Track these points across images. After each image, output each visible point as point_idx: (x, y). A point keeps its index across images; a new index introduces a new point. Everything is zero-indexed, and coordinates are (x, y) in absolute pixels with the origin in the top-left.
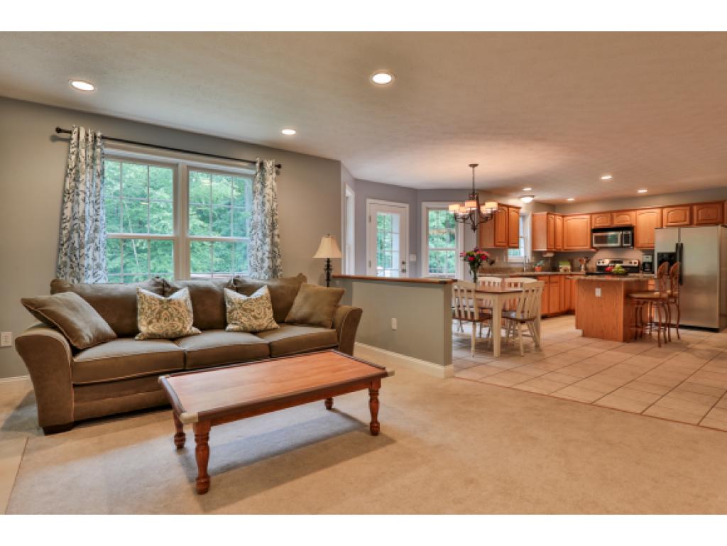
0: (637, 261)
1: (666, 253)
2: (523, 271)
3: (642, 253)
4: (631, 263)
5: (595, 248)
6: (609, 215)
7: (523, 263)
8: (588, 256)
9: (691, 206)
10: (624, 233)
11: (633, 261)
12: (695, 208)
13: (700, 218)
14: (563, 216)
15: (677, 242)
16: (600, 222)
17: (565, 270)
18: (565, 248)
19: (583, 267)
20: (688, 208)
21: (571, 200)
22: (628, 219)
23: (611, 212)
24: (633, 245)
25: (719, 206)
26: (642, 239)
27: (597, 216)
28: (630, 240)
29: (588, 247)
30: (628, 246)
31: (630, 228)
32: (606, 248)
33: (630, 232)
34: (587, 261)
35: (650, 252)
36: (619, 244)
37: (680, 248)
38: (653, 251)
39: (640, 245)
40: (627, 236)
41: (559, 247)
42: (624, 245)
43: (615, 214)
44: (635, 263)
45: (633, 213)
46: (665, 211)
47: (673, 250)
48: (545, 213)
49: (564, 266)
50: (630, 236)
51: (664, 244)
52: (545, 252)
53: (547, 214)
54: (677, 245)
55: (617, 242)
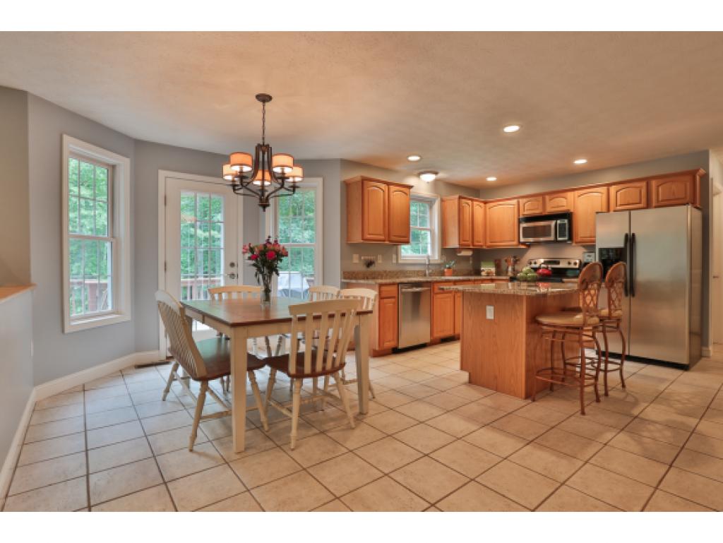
0: (578, 261)
1: (612, 249)
2: (425, 275)
3: (583, 250)
4: (569, 263)
5: (523, 244)
6: (540, 198)
7: (425, 264)
8: (517, 255)
9: (647, 180)
10: (559, 222)
11: (573, 262)
12: (654, 183)
13: (660, 199)
14: (485, 203)
15: (627, 232)
16: (530, 208)
17: (488, 274)
18: (489, 244)
19: (510, 269)
20: (644, 184)
21: (492, 179)
22: (565, 204)
23: (543, 195)
24: (571, 238)
25: (688, 179)
26: (581, 231)
27: (525, 200)
28: (567, 233)
29: (515, 243)
30: (565, 241)
31: (567, 215)
32: (538, 243)
33: (566, 221)
34: (516, 262)
35: (590, 247)
36: (552, 238)
37: (630, 240)
38: (594, 246)
39: (579, 239)
40: (562, 226)
41: (480, 242)
42: (559, 239)
43: (547, 198)
44: (575, 264)
45: (570, 195)
46: (613, 189)
47: (621, 244)
48: (457, 196)
49: (488, 268)
50: (567, 226)
51: (609, 235)
52: (460, 250)
53: (460, 198)
54: (627, 235)
55: (549, 235)
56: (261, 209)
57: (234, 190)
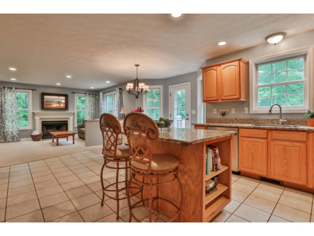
2: (278, 124)
56: (136, 98)
57: (129, 93)
